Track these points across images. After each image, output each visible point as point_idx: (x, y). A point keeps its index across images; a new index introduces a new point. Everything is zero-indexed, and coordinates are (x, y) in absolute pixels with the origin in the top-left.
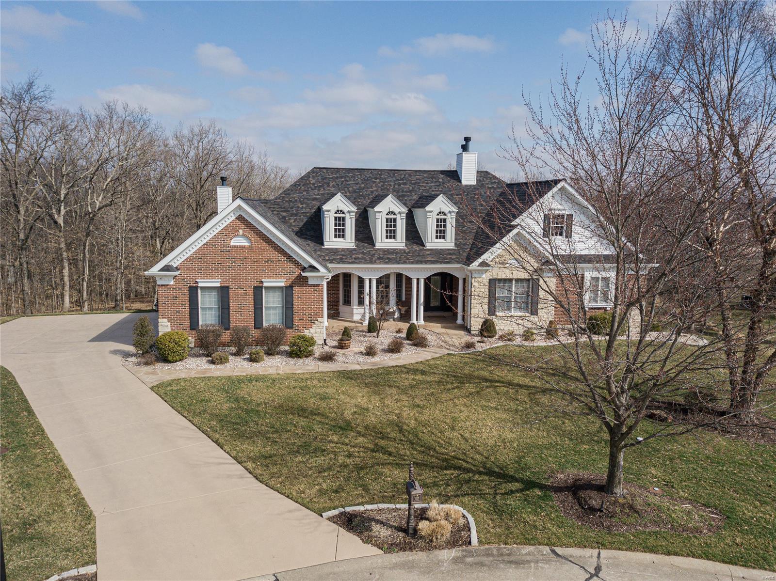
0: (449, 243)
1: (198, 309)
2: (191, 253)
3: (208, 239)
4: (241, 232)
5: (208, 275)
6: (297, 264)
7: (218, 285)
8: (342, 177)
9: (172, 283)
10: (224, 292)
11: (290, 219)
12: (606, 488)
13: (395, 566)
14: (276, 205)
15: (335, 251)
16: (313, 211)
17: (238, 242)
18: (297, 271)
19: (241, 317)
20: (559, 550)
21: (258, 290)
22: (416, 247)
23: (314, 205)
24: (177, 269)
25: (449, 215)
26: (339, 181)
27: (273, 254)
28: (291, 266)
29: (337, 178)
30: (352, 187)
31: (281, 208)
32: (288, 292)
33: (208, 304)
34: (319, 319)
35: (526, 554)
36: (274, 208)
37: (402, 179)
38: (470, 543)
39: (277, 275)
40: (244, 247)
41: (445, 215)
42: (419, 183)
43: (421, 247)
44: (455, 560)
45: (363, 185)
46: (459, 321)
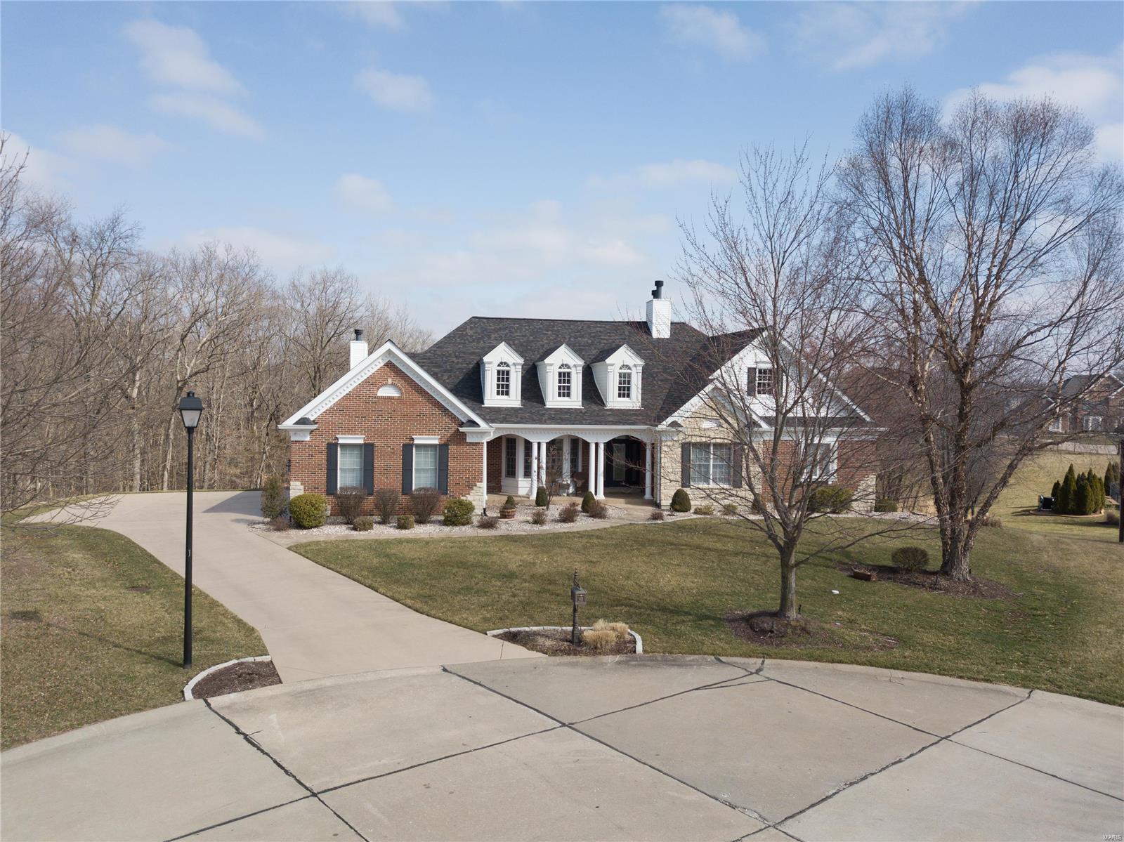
0: (634, 402)
1: (337, 470)
2: (332, 404)
3: (351, 388)
4: (390, 381)
5: (350, 430)
6: (454, 418)
7: (361, 442)
8: (506, 329)
9: (308, 439)
10: (367, 451)
11: (442, 376)
12: (779, 614)
13: (559, 664)
14: (425, 359)
15: (497, 411)
16: (471, 366)
17: (387, 392)
18: (454, 427)
19: (388, 478)
20: (723, 659)
21: (408, 449)
22: (594, 407)
23: (473, 360)
24: (314, 422)
25: (634, 369)
27: (426, 407)
28: (446, 421)
29: (500, 329)
30: (518, 339)
31: (432, 363)
32: (442, 451)
33: (348, 466)
34: (478, 484)
35: (689, 661)
36: (423, 362)
37: (578, 332)
38: (635, 652)
39: (430, 431)
40: (391, 398)
41: (630, 368)
42: (600, 336)
43: (601, 407)
44: (619, 663)
45: (531, 338)
46: (648, 496)
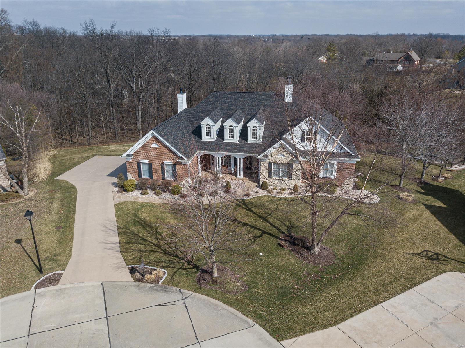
0: (259, 141)
1: (141, 170)
2: (137, 149)
3: (142, 144)
4: (155, 142)
5: (143, 158)
6: (177, 157)
7: (148, 162)
8: (225, 97)
9: (131, 160)
10: (150, 165)
11: (194, 122)
17: (154, 146)
19: (157, 175)
21: (163, 165)
22: (243, 142)
24: (132, 155)
26: (223, 100)
27: (167, 152)
28: (174, 157)
29: (223, 98)
30: (228, 103)
32: (174, 166)
33: (144, 169)
34: (187, 178)
35: (171, 289)
38: (158, 283)
39: (169, 160)
40: (156, 148)
41: (257, 128)
42: (262, 101)
43: (245, 142)
45: (234, 102)
